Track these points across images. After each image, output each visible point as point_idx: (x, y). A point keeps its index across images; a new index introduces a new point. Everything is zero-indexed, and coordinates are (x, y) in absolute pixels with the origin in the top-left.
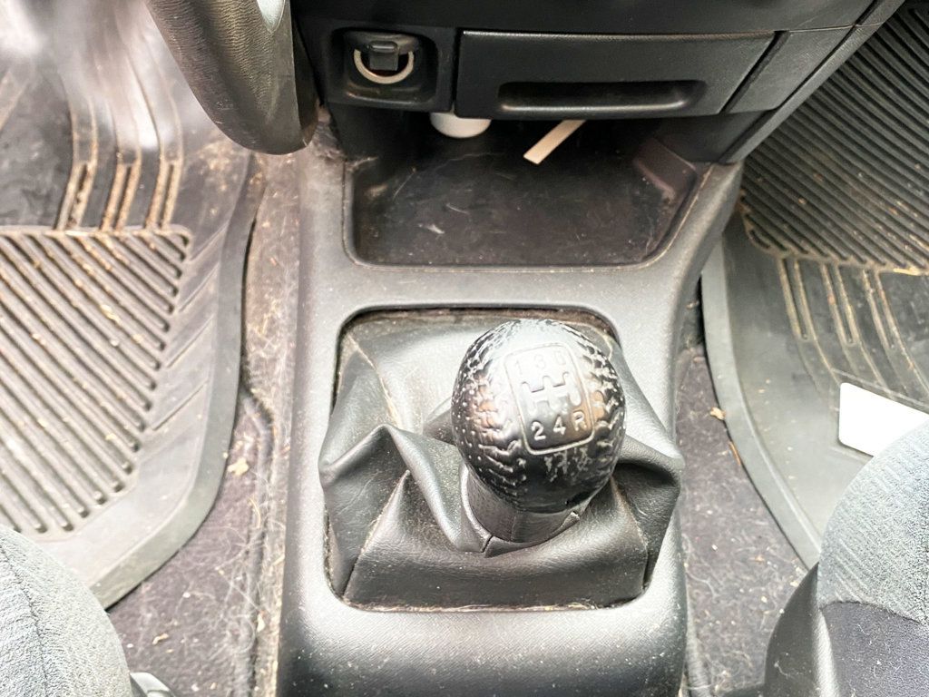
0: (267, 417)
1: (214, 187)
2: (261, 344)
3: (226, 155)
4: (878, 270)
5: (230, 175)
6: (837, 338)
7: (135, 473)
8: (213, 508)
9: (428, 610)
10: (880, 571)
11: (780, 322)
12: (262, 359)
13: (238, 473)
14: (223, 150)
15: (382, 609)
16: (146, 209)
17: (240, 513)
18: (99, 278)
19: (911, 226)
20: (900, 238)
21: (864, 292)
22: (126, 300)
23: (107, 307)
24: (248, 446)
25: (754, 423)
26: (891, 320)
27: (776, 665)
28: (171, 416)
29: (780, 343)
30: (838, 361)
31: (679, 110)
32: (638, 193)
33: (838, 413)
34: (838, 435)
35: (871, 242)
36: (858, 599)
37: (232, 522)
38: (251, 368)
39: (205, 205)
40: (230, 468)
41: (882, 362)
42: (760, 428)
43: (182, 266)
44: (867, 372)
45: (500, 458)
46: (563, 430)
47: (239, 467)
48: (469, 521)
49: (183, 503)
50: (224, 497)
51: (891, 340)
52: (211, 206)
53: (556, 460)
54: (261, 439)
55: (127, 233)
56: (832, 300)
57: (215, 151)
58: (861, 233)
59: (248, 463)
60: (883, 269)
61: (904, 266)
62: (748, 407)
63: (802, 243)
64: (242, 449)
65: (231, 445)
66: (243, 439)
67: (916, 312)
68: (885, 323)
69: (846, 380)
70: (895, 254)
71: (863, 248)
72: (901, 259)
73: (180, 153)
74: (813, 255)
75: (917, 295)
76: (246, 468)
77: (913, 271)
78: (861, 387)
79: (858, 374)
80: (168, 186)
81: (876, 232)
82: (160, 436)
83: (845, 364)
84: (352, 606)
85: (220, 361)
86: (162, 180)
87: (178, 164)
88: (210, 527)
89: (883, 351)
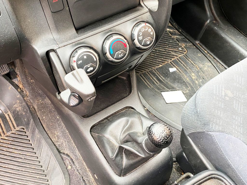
0: (67, 155)
1: (22, 114)
2: (57, 142)
3: (19, 106)
4: (155, 68)
5: (23, 110)
6: (156, 85)
7: (49, 181)
8: (70, 178)
9: (135, 170)
10: (195, 127)
11: (146, 87)
12: (59, 145)
13: (70, 169)
14: (18, 105)
15: (128, 174)
16: (9, 126)
17: (75, 176)
18: (9, 147)
19: (156, 57)
20: (155, 61)
21: (155, 74)
22: (19, 148)
23: (16, 152)
24: (68, 163)
25: (152, 107)
26: (162, 77)
27: (184, 147)
28: (48, 166)
29: (148, 90)
30: (159, 89)
31: (128, 69)
32: (120, 81)
33: (164, 98)
34: (166, 102)
35: (151, 64)
36: (194, 132)
37: (75, 178)
38: (58, 147)
39: (22, 119)
40: (68, 169)
41: (165, 85)
42: (153, 108)
43: (26, 134)
44: (164, 88)
45: (162, 143)
46: (168, 136)
47: (69, 167)
48: (148, 153)
49: (64, 180)
50: (70, 175)
51: (164, 80)
52: (24, 119)
53: (169, 140)
54: (70, 160)
55: (9, 134)
56: (151, 78)
57: (17, 106)
58: (149, 63)
59: (70, 166)
60: (156, 68)
61: (158, 66)
62: (150, 105)
63: (141, 70)
64: (67, 164)
65: (65, 164)
66: (66, 162)
67: (165, 73)
68: (161, 78)
69: (161, 92)
70: (156, 64)
71: (151, 66)
72: (158, 64)
73: (8, 110)
74: (144, 72)
75: (164, 70)
76: (71, 167)
77: (161, 66)
78: (165, 92)
79: (163, 89)
80: (10, 119)
81: (151, 62)
82: (49, 171)
83: (160, 89)
84: (123, 177)
85: (52, 149)
86: (8, 118)
87: (9, 113)
88: (72, 181)
89: (164, 83)
